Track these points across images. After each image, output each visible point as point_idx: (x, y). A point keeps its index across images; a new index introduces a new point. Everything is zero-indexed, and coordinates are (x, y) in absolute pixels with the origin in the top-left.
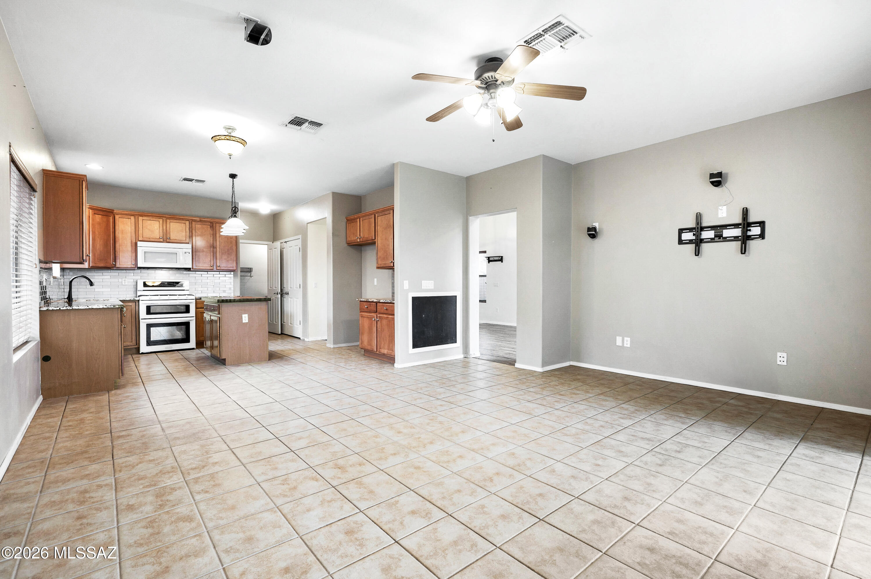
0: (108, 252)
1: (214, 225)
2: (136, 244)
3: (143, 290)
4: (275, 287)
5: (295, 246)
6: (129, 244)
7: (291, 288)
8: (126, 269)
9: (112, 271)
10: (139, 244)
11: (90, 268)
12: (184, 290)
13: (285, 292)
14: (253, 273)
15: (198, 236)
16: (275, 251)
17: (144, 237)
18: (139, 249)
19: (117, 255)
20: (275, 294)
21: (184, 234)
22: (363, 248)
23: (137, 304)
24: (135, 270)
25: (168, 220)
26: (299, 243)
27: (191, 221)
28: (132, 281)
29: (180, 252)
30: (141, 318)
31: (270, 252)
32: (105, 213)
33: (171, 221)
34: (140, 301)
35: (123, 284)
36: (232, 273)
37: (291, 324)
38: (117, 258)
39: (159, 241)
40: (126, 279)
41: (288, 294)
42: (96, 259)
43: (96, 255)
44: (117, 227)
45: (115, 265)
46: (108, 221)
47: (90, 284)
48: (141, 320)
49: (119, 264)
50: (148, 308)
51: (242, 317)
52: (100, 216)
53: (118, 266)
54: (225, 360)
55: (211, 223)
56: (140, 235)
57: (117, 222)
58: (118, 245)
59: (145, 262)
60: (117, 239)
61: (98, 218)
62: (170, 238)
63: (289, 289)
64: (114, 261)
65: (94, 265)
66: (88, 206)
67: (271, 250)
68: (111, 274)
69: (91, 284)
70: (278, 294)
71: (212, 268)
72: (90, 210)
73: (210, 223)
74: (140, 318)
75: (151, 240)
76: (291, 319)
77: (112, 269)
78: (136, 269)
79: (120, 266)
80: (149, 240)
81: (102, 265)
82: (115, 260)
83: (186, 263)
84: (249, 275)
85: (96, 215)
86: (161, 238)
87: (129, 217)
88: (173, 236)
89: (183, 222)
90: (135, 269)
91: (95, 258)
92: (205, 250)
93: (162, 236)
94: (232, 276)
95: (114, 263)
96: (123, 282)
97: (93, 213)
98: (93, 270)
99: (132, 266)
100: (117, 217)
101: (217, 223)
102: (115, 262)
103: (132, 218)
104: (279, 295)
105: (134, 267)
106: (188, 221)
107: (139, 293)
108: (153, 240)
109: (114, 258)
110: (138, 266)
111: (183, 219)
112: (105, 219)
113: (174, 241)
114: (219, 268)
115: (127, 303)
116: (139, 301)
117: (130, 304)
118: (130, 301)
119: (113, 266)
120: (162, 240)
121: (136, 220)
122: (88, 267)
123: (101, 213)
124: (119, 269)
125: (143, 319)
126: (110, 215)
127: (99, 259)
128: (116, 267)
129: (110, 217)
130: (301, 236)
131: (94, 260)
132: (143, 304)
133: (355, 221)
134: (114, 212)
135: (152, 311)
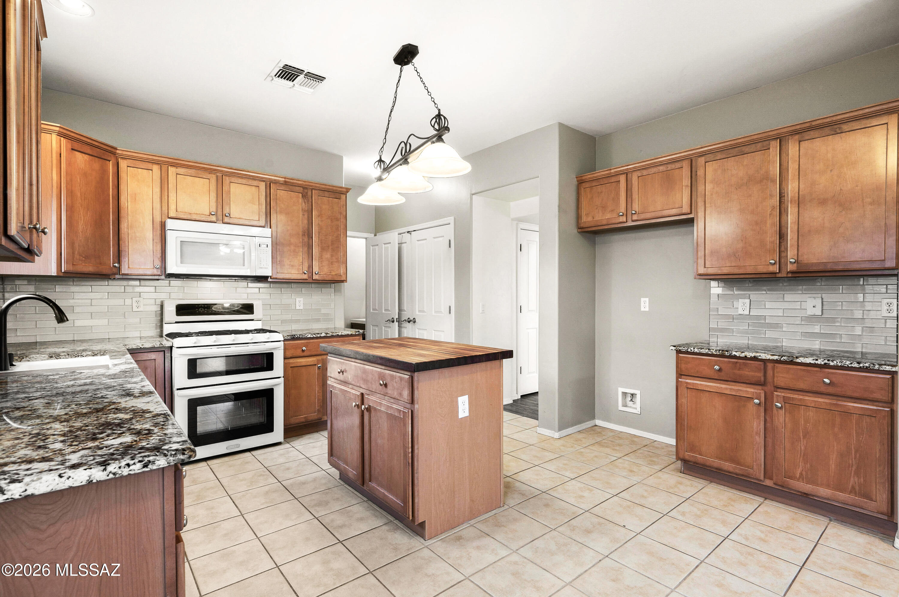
0: (104, 240)
1: (309, 193)
2: (163, 226)
3: (176, 322)
4: (387, 310)
6: (149, 225)
7: (419, 311)
8: (141, 279)
9: (111, 282)
10: (170, 224)
11: (61, 275)
12: (252, 320)
13: (405, 318)
15: (281, 212)
16: (386, 247)
17: (178, 210)
18: (171, 236)
19: (122, 247)
20: (388, 321)
21: (255, 207)
22: (598, 239)
23: (168, 355)
24: (158, 280)
25: (227, 178)
26: (447, 232)
27: (268, 183)
28: (153, 302)
29: (251, 244)
30: (176, 385)
32: (96, 152)
33: (233, 180)
34: (174, 349)
35: (135, 309)
36: (332, 286)
38: (123, 254)
39: (209, 220)
40: (141, 299)
41: (415, 322)
42: (77, 256)
43: (76, 245)
44: (122, 187)
45: (119, 268)
46: (104, 172)
47: (56, 317)
48: (176, 393)
49: (127, 267)
50: (192, 363)
52: (86, 157)
53: (126, 272)
54: (422, 525)
55: (304, 188)
56: (172, 207)
57: (122, 175)
58: (126, 225)
59: (181, 263)
60: (123, 213)
61: (81, 159)
62: (229, 215)
63: (417, 313)
64: (116, 260)
65: (71, 268)
66: (58, 129)
68: (109, 289)
69: (61, 317)
70: (394, 321)
71: (306, 276)
72: (62, 138)
73: (302, 189)
74: (175, 389)
75: (194, 217)
77: (112, 277)
78: (163, 277)
79: (129, 272)
80: (189, 217)
81: (89, 268)
82: (119, 257)
83: (262, 266)
85: (77, 153)
86: (212, 213)
87: (149, 166)
88: (235, 211)
89: (255, 183)
90: (160, 277)
91: (73, 253)
92: (293, 240)
93: (214, 210)
94: (332, 291)
95: (116, 265)
96: (135, 304)
97: (70, 147)
98: (71, 279)
99: (156, 272)
100: (123, 164)
101: (314, 189)
102: (119, 262)
103: (156, 168)
104: (396, 324)
105: (159, 273)
106: (264, 181)
107: (168, 329)
108: (198, 218)
109: (116, 254)
110: (169, 271)
111: (254, 178)
112: (97, 164)
113: (236, 221)
114: (316, 277)
115: (146, 354)
116: (171, 348)
117: (153, 356)
118: (152, 350)
119: (115, 270)
120: (214, 218)
121: (162, 173)
122: (57, 273)
123: (88, 150)
124: (127, 278)
125: (178, 389)
126: (109, 159)
127: (84, 256)
128: (121, 274)
129: (108, 162)
130: (455, 219)
131: (71, 259)
132: (180, 356)
133: (610, 181)
134: (118, 151)
135: (199, 370)
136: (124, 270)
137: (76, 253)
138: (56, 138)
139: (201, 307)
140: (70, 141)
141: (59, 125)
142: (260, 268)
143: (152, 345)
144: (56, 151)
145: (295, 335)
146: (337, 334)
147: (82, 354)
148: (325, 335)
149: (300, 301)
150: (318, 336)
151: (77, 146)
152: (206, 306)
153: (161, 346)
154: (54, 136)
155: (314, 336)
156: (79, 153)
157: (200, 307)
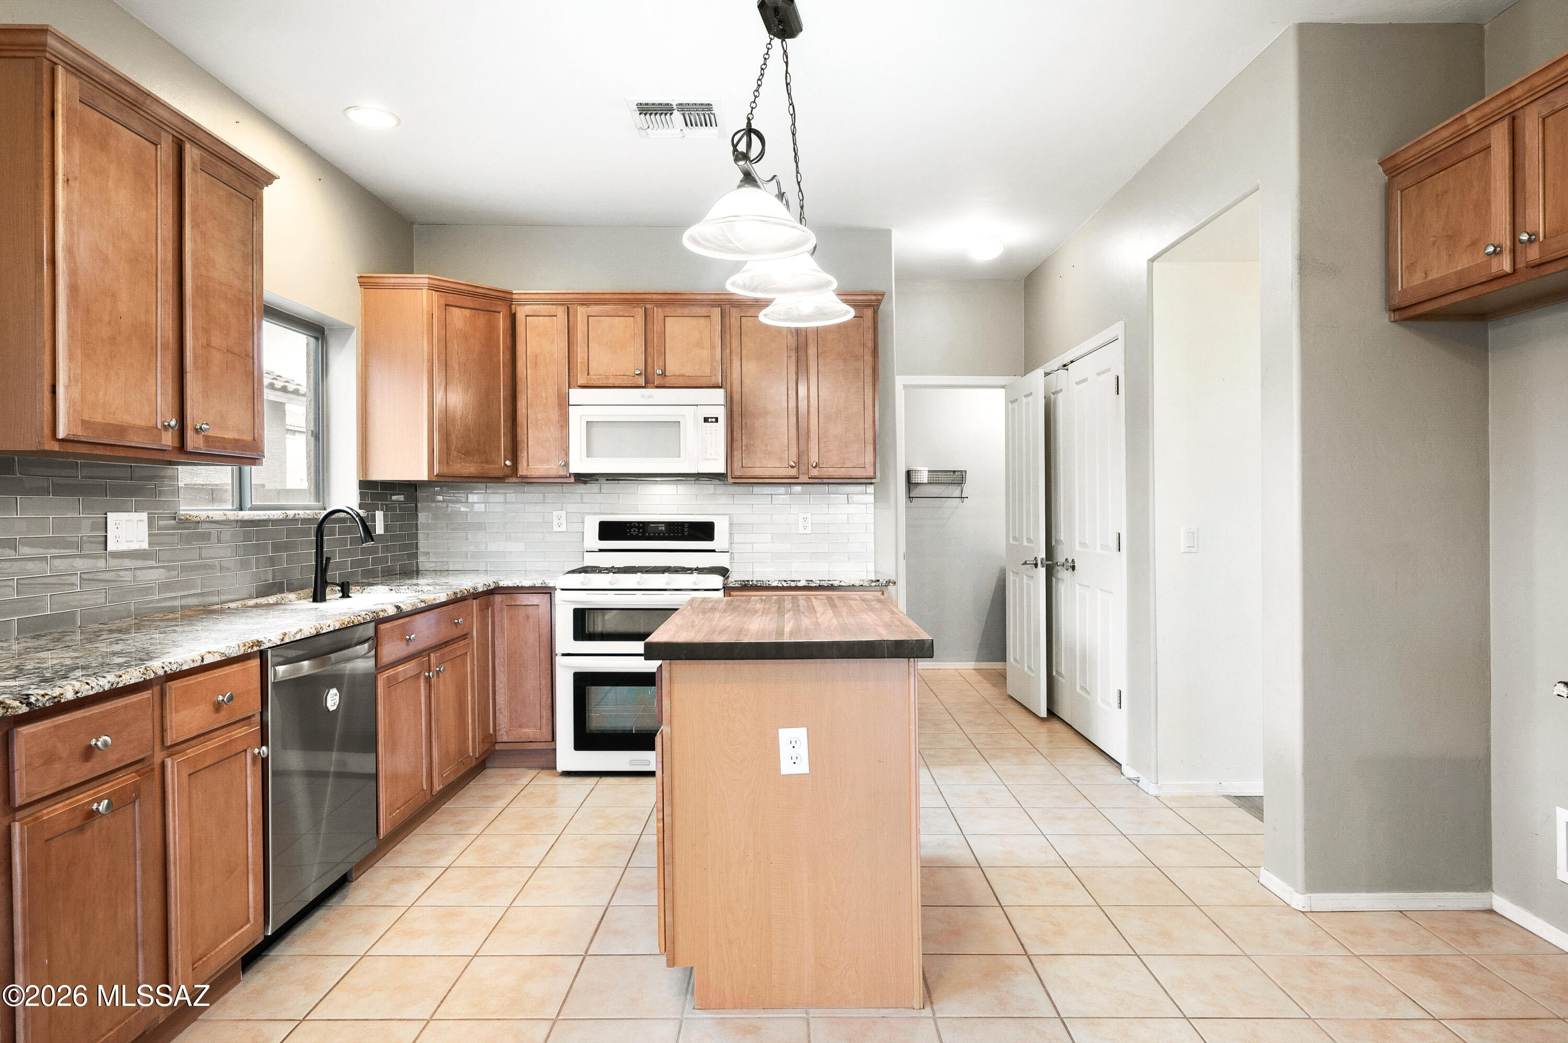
0: (493, 427)
2: (565, 397)
3: (601, 550)
4: (1029, 540)
5: (1099, 374)
6: (549, 400)
7: (1083, 544)
8: (543, 482)
10: (574, 396)
11: (435, 479)
12: (714, 551)
13: (1060, 559)
14: (968, 488)
15: (748, 357)
16: (1028, 403)
17: (587, 372)
18: (573, 414)
19: (521, 436)
20: (1025, 563)
21: (705, 353)
23: (552, 599)
24: (567, 484)
25: (660, 310)
26: (1114, 358)
27: (727, 306)
28: (578, 517)
29: (690, 419)
30: (558, 648)
31: (1013, 409)
32: (477, 303)
33: (668, 310)
35: (556, 528)
36: (871, 489)
37: (1083, 688)
38: (520, 446)
39: (634, 382)
40: (563, 513)
41: (1073, 568)
42: (453, 453)
43: (453, 437)
44: (520, 347)
45: (515, 468)
46: (492, 328)
48: (560, 661)
49: (525, 464)
50: (580, 616)
51: (776, 739)
52: (467, 312)
53: (524, 473)
56: (581, 367)
57: (520, 329)
58: (524, 403)
59: (589, 457)
60: (519, 386)
61: (458, 317)
62: (665, 371)
63: (1078, 548)
64: (511, 456)
65: (445, 470)
66: (426, 281)
67: (1015, 404)
70: (1036, 565)
71: (793, 472)
72: (433, 293)
74: (556, 653)
75: (612, 381)
76: (1083, 671)
77: (503, 481)
78: (572, 479)
79: (528, 472)
80: (605, 381)
81: (471, 470)
82: (514, 452)
83: (710, 456)
84: (957, 493)
85: (454, 309)
86: (639, 371)
87: (553, 310)
88: (674, 366)
89: (706, 312)
90: (561, 481)
91: (448, 449)
93: (642, 364)
94: (871, 499)
95: (508, 463)
96: (556, 521)
97: (443, 302)
99: (556, 473)
100: (521, 313)
102: (515, 459)
103: (561, 311)
104: (1042, 571)
105: (561, 475)
106: (720, 308)
107: (587, 561)
108: (617, 381)
109: (512, 448)
110: (571, 471)
111: (701, 304)
112: (481, 320)
113: (674, 382)
114: (815, 472)
116: (556, 591)
117: (527, 600)
119: (507, 471)
120: (641, 380)
121: (570, 318)
122: (428, 477)
123: (469, 302)
124: (527, 481)
125: (564, 655)
126: (499, 309)
127: (463, 452)
128: (518, 476)
129: (497, 314)
130: (1125, 324)
131: (446, 455)
132: (564, 603)
133: (1466, 153)
134: (514, 296)
135: (590, 628)
136: (522, 471)
137: (453, 448)
138: (427, 293)
139: (635, 526)
140: (442, 294)
141: (427, 276)
142: (705, 459)
143: (533, 582)
144: (428, 311)
145: (748, 581)
146: (831, 583)
147: (423, 589)
148: (806, 584)
149: (805, 519)
150: (793, 584)
151: (452, 299)
152: (641, 525)
153: (543, 585)
154: (425, 292)
155: (785, 584)
156: (457, 308)
157: (632, 527)
